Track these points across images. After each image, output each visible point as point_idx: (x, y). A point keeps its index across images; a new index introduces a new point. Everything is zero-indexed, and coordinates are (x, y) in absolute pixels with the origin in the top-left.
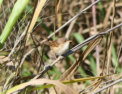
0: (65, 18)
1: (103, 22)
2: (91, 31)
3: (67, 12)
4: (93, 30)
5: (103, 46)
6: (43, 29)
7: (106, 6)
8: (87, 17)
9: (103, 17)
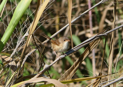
0: (63, 21)
1: (98, 25)
2: (87, 33)
3: (64, 15)
4: (89, 32)
5: (98, 48)
6: (41, 31)
7: (101, 9)
8: (83, 20)
9: (98, 20)
